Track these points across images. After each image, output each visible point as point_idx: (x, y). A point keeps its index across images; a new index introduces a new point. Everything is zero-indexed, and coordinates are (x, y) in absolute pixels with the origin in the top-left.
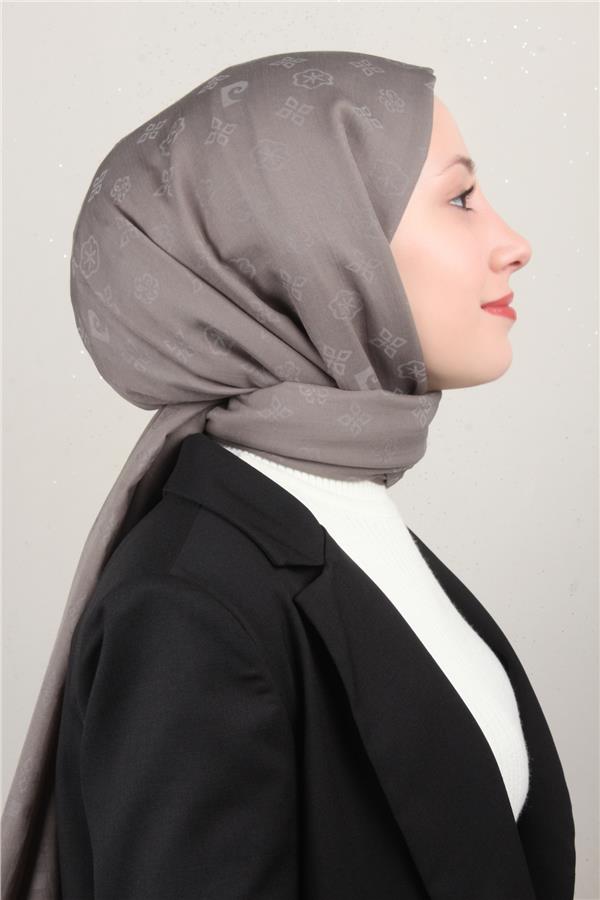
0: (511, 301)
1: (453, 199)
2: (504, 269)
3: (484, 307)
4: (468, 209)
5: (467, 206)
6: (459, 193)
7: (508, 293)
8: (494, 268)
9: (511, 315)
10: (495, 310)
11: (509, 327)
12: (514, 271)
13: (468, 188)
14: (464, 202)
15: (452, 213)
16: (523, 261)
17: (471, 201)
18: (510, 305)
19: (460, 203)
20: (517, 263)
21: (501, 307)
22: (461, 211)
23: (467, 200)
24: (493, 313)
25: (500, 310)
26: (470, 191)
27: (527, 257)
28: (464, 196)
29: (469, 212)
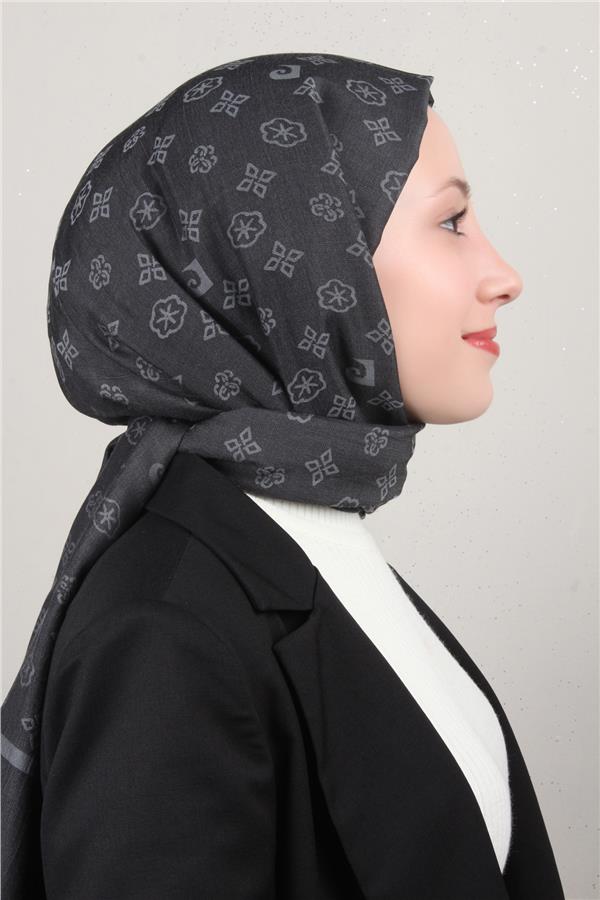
0: (495, 335)
1: (445, 222)
2: (491, 300)
3: (465, 337)
4: (459, 234)
5: (459, 230)
6: (450, 216)
7: (492, 326)
8: (482, 299)
9: (494, 350)
10: (477, 343)
11: (492, 363)
13: (459, 211)
14: (455, 225)
15: (443, 236)
16: (512, 295)
17: (465, 225)
18: (494, 340)
19: (451, 227)
20: (505, 297)
21: (483, 339)
22: (454, 237)
23: (459, 225)
24: (475, 345)
25: (482, 343)
26: (462, 214)
27: (517, 291)
28: (456, 218)
29: (461, 237)
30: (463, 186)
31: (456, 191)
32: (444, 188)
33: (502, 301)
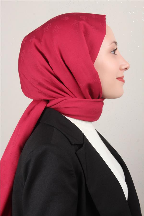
0: (124, 78)
1: (112, 52)
2: (123, 70)
3: (117, 78)
4: (115, 54)
5: (115, 53)
7: (123, 76)
8: (121, 69)
9: (124, 81)
10: (120, 80)
11: (123, 84)
12: (125, 71)
13: (115, 49)
14: (114, 52)
15: (112, 55)
16: (127, 68)
17: (116, 52)
18: (123, 79)
19: (114, 53)
20: (126, 69)
21: (121, 79)
22: (114, 55)
23: (115, 52)
24: (119, 80)
28: (114, 51)
29: (116, 55)
30: (116, 43)
31: (114, 44)
32: (112, 43)
33: (125, 70)
